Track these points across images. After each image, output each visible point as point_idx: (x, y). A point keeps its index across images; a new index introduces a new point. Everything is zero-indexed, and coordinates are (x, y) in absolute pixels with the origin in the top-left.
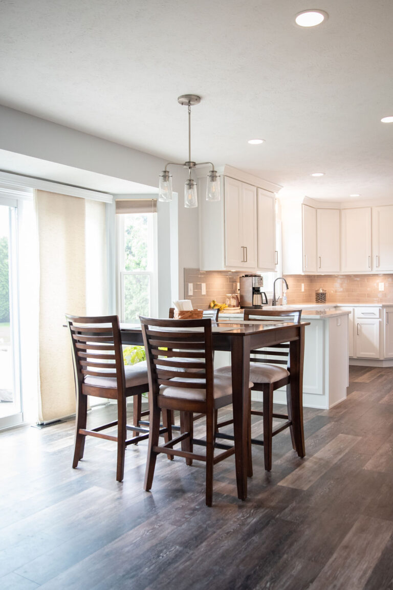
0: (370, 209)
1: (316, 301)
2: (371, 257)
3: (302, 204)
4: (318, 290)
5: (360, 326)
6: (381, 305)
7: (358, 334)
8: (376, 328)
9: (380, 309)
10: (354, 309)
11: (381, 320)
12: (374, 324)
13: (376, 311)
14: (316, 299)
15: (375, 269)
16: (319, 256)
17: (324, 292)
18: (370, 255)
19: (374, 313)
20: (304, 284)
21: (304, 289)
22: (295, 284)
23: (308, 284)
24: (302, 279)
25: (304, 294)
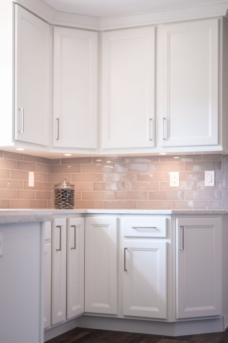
0: (153, 29)
1: (56, 204)
2: (154, 121)
3: (14, 3)
4: (60, 184)
5: (131, 255)
6: (170, 212)
7: (125, 270)
8: (160, 257)
9: (167, 220)
10: (118, 220)
11: (169, 241)
12: (155, 250)
13: (160, 222)
14: (56, 201)
15: (160, 142)
16: (55, 117)
17: (70, 187)
18: (152, 117)
19: (155, 228)
20: (35, 172)
21: (35, 182)
22: (11, 171)
23: (45, 173)
24: (29, 163)
25: (35, 192)
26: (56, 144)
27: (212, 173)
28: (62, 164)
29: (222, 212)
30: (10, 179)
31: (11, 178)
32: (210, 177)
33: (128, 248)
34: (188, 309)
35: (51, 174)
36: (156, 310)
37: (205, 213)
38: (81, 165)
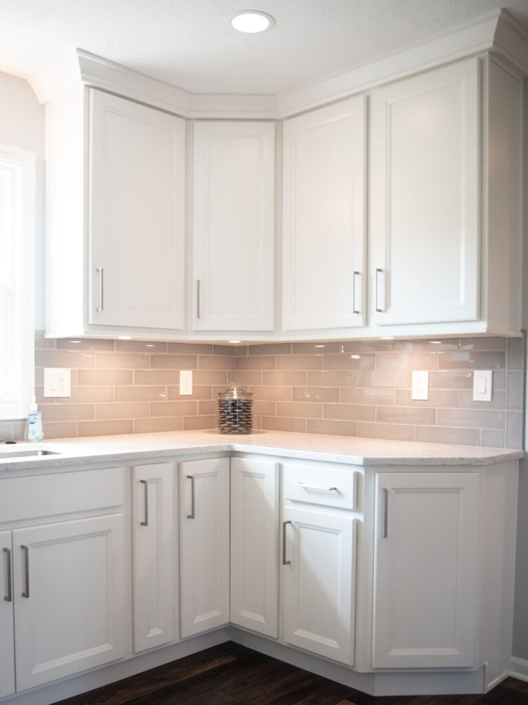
2: (365, 276)
3: (88, 87)
5: (298, 534)
7: (286, 562)
11: (360, 517)
12: (336, 532)
13: (342, 479)
15: (375, 317)
18: (360, 269)
19: (335, 489)
20: (194, 370)
21: (193, 387)
22: (136, 372)
23: (221, 370)
24: (182, 356)
25: (195, 403)
26: (197, 325)
27: (488, 374)
28: (250, 354)
29: (482, 462)
30: (133, 385)
31: (136, 383)
32: (482, 382)
33: (293, 522)
34: (396, 652)
35: (235, 371)
36: (333, 644)
37: (440, 464)
38: (276, 355)
